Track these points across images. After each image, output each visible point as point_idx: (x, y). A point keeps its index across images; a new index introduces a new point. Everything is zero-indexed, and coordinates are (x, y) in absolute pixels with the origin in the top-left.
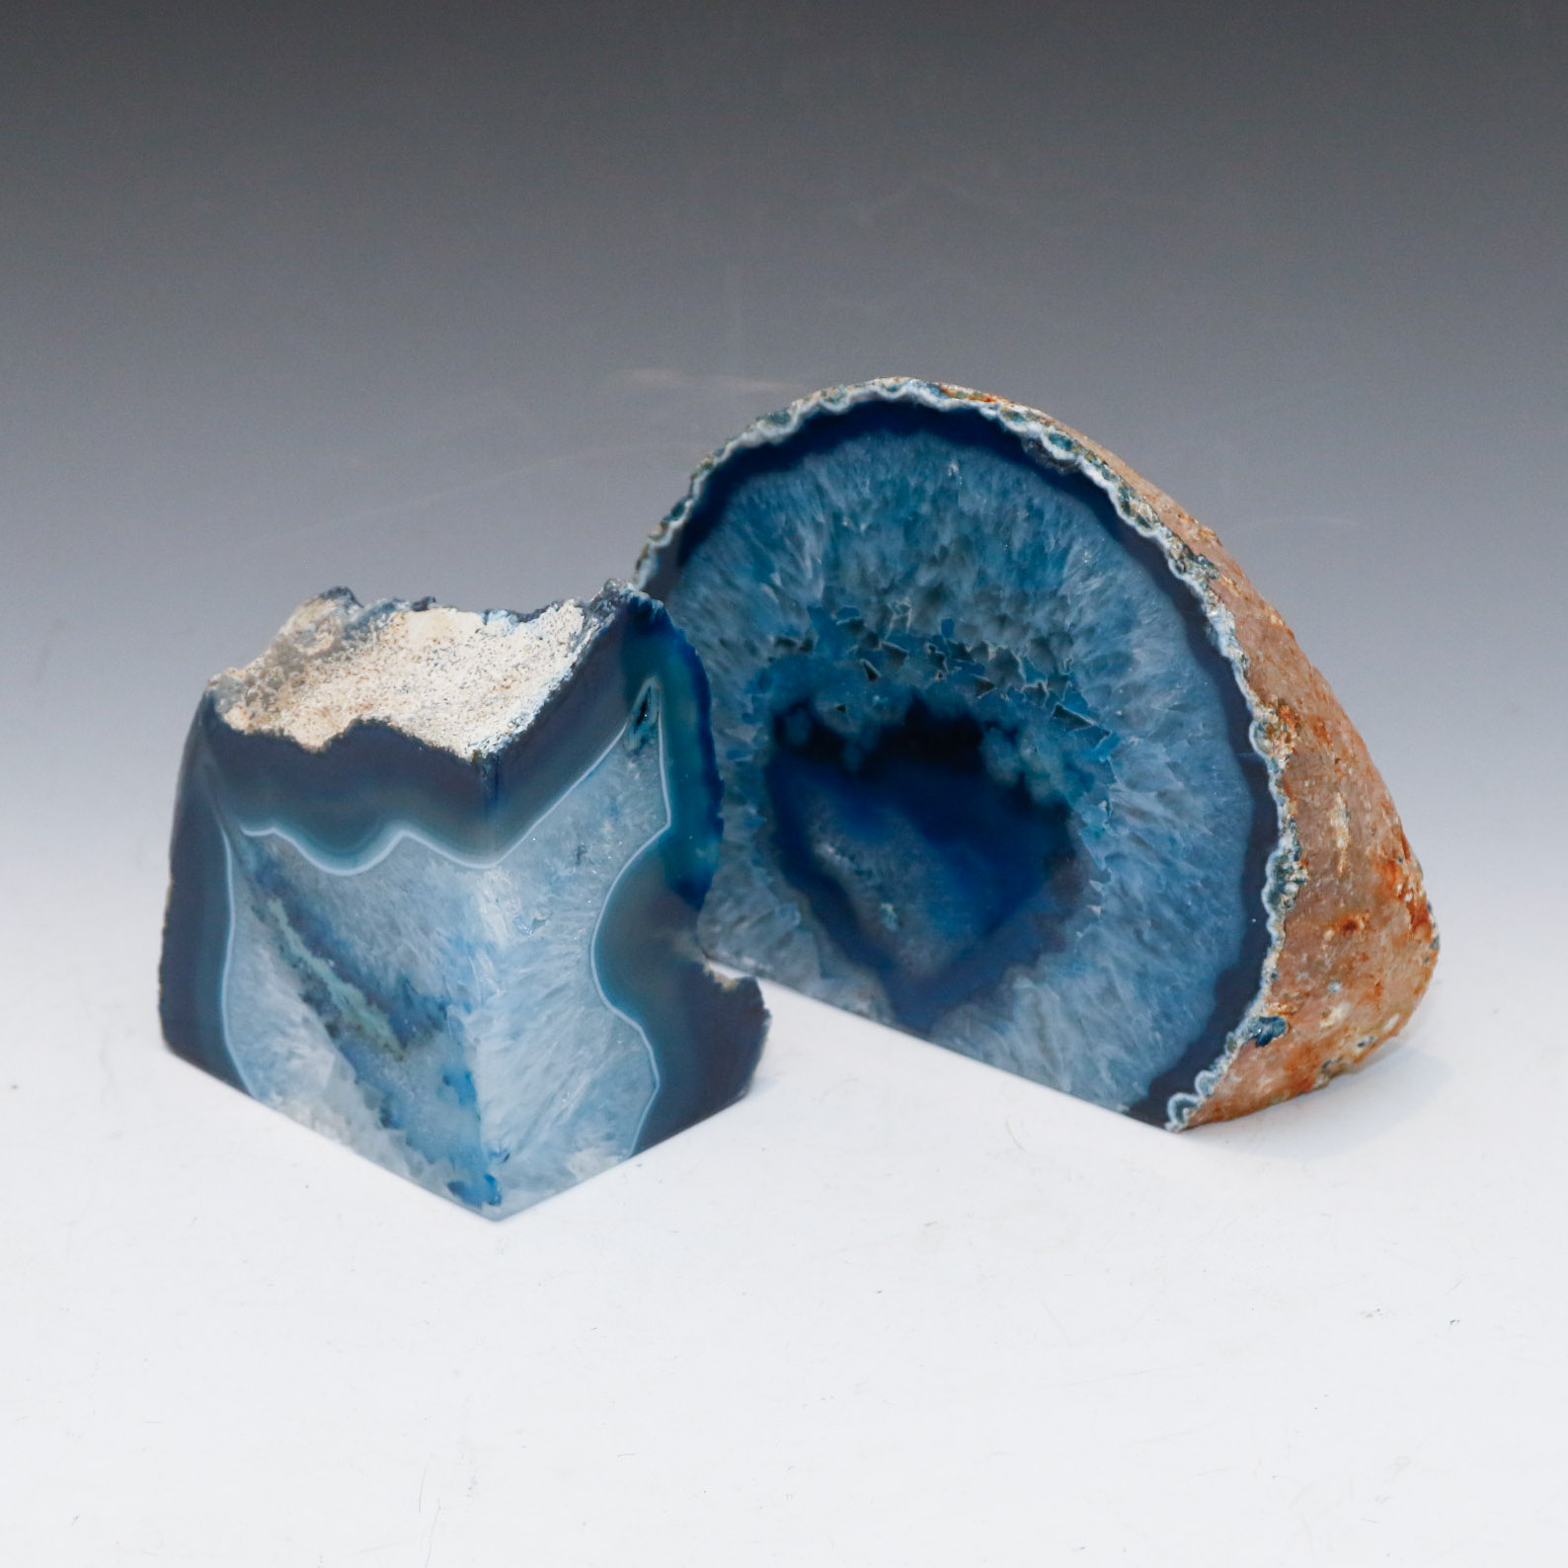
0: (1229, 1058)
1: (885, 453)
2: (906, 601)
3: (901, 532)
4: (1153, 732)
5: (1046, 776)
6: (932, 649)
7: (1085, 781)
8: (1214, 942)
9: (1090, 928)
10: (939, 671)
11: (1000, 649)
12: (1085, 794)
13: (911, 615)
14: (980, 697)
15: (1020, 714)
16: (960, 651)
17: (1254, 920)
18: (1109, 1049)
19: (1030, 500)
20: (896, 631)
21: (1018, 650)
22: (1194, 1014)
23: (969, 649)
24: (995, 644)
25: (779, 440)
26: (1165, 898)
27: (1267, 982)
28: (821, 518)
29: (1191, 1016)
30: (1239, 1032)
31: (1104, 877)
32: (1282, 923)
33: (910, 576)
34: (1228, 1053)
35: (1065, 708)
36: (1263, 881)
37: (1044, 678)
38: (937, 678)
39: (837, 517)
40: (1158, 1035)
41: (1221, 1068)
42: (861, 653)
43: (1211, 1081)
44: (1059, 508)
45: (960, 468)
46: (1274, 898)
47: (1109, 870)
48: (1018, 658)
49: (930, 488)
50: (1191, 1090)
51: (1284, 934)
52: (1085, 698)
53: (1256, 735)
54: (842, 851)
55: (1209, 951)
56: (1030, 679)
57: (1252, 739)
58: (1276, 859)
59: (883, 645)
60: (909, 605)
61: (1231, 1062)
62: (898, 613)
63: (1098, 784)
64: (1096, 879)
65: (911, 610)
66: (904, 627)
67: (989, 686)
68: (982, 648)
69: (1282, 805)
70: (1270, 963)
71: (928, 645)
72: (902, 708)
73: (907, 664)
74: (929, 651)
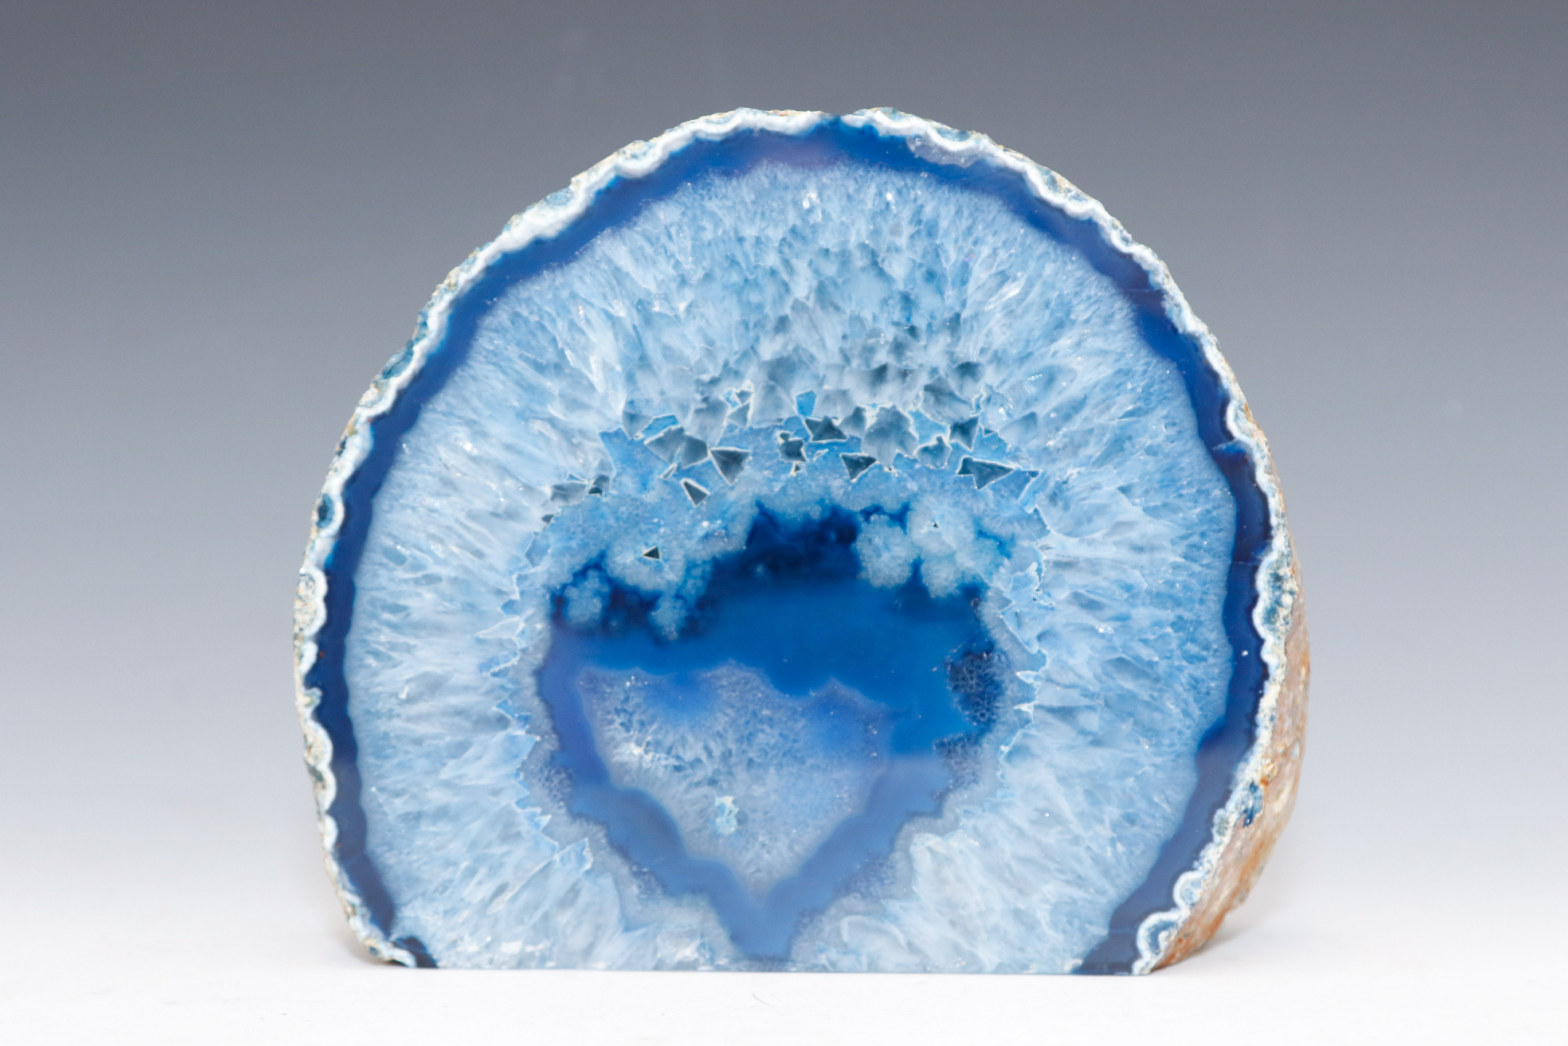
0: (1219, 844)
1: (712, 205)
2: (747, 385)
3: (735, 299)
4: (1098, 454)
5: (950, 557)
6: (784, 436)
7: (1004, 547)
8: (1191, 699)
9: (1016, 738)
10: (795, 463)
11: (882, 409)
12: (1006, 562)
13: (752, 401)
14: (854, 480)
15: (912, 486)
16: (827, 429)
17: (1245, 653)
18: (1051, 889)
19: (919, 210)
20: (731, 428)
21: (905, 404)
22: (1169, 802)
23: (837, 423)
24: (874, 406)
25: (560, 227)
26: (1121, 664)
27: (1266, 727)
28: (620, 310)
29: (1165, 806)
30: (1231, 805)
31: (1036, 662)
32: (1283, 644)
33: (750, 352)
34: (1217, 838)
35: (975, 459)
36: (1254, 599)
37: (941, 429)
38: (793, 473)
39: (642, 306)
40: (1120, 848)
41: (1209, 861)
42: (680, 472)
43: (1196, 884)
44: (959, 211)
45: (820, 195)
46: (1271, 615)
47: (1044, 651)
48: (906, 414)
49: (776, 234)
50: (1169, 905)
51: (1284, 659)
52: (1002, 437)
53: (1237, 417)
54: (656, 745)
55: (1186, 713)
56: (923, 438)
57: (1231, 425)
58: (1270, 566)
59: (713, 453)
60: (752, 390)
61: (1221, 849)
62: (734, 404)
63: (1025, 543)
64: (1024, 668)
65: (753, 396)
66: (745, 420)
67: (869, 461)
68: (857, 417)
69: (1274, 496)
70: (1268, 702)
71: (778, 433)
72: (740, 529)
73: (748, 469)
74: (781, 441)
